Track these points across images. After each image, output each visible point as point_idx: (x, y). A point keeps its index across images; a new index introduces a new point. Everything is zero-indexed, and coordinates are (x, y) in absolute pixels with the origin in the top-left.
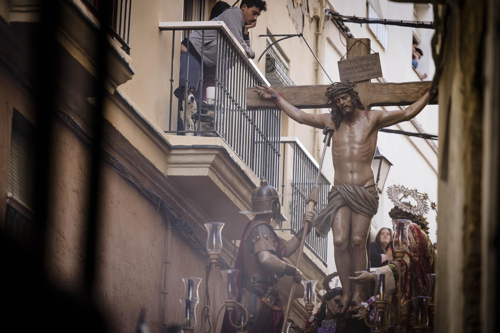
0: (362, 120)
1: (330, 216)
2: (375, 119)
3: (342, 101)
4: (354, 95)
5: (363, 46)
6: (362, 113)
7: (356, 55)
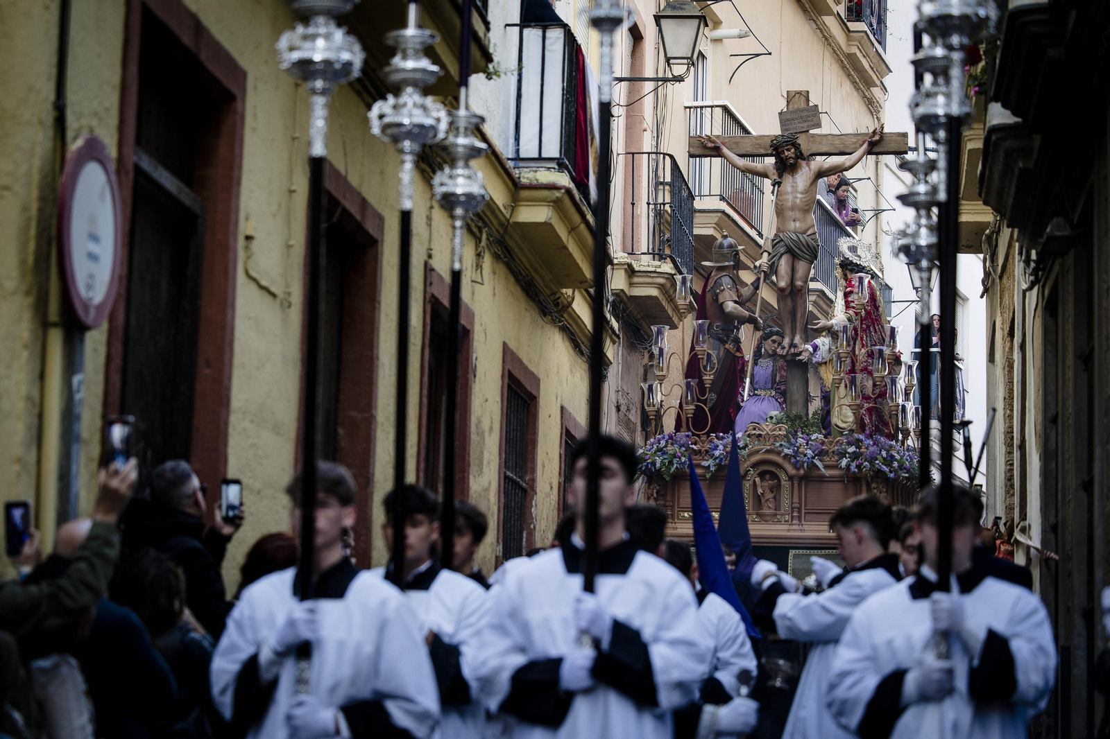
0: (804, 170)
1: (774, 262)
2: (817, 170)
3: (786, 153)
4: (797, 147)
5: (803, 99)
6: (803, 163)
7: (796, 106)
